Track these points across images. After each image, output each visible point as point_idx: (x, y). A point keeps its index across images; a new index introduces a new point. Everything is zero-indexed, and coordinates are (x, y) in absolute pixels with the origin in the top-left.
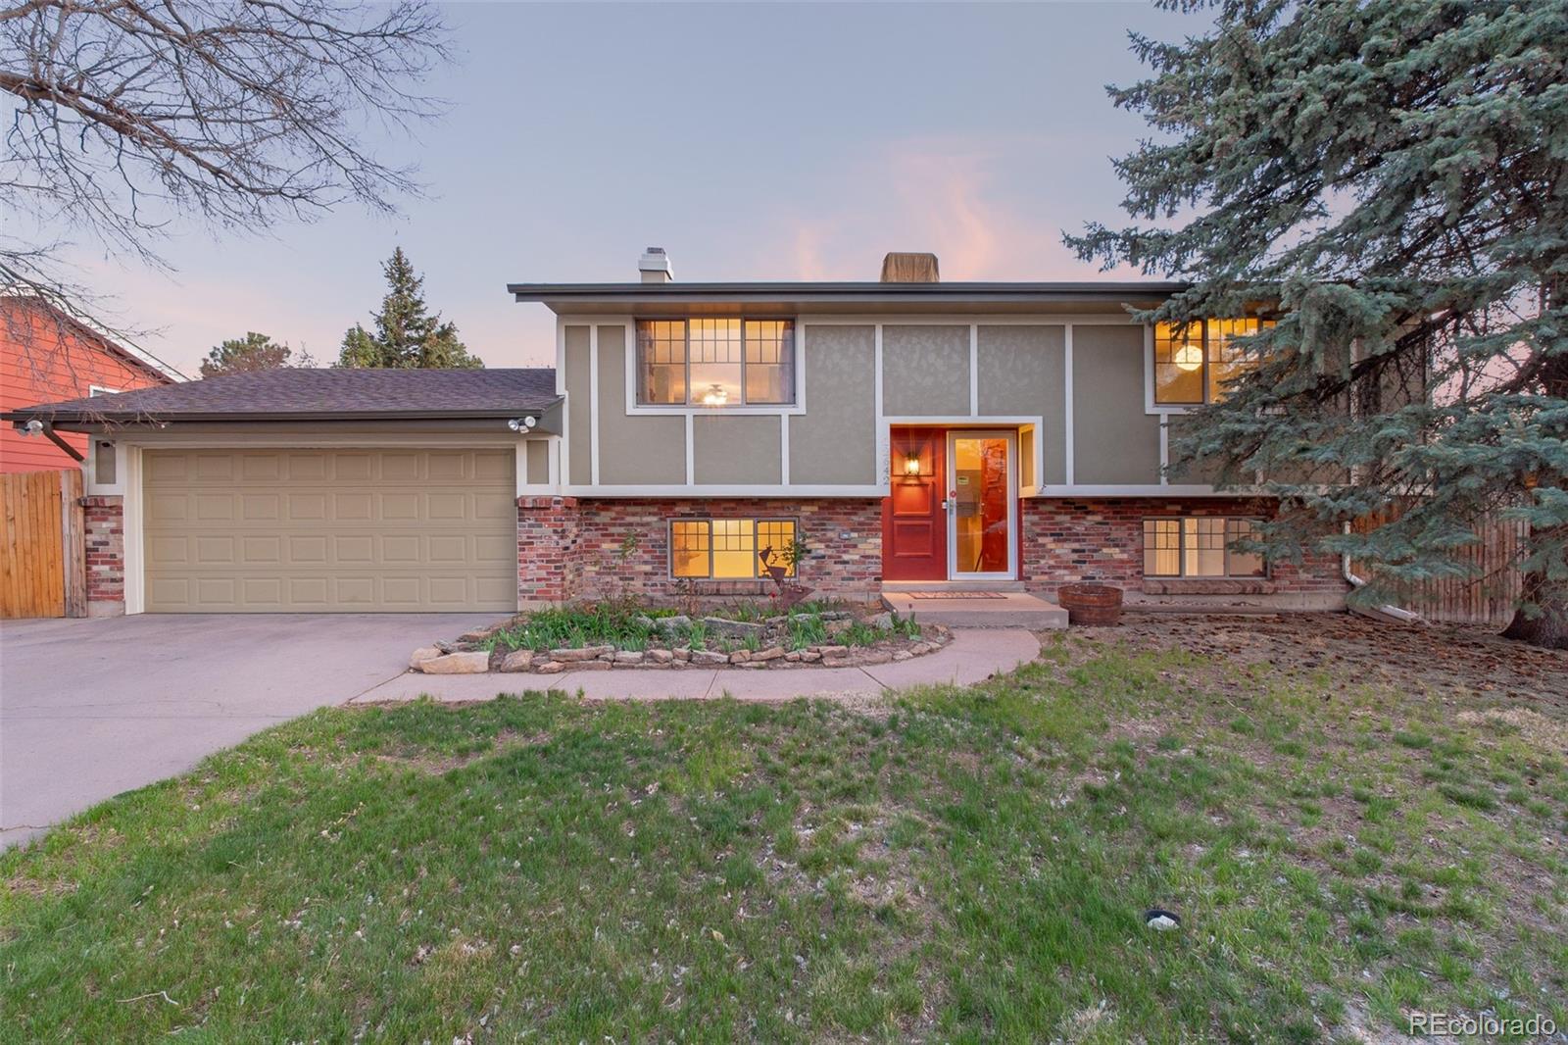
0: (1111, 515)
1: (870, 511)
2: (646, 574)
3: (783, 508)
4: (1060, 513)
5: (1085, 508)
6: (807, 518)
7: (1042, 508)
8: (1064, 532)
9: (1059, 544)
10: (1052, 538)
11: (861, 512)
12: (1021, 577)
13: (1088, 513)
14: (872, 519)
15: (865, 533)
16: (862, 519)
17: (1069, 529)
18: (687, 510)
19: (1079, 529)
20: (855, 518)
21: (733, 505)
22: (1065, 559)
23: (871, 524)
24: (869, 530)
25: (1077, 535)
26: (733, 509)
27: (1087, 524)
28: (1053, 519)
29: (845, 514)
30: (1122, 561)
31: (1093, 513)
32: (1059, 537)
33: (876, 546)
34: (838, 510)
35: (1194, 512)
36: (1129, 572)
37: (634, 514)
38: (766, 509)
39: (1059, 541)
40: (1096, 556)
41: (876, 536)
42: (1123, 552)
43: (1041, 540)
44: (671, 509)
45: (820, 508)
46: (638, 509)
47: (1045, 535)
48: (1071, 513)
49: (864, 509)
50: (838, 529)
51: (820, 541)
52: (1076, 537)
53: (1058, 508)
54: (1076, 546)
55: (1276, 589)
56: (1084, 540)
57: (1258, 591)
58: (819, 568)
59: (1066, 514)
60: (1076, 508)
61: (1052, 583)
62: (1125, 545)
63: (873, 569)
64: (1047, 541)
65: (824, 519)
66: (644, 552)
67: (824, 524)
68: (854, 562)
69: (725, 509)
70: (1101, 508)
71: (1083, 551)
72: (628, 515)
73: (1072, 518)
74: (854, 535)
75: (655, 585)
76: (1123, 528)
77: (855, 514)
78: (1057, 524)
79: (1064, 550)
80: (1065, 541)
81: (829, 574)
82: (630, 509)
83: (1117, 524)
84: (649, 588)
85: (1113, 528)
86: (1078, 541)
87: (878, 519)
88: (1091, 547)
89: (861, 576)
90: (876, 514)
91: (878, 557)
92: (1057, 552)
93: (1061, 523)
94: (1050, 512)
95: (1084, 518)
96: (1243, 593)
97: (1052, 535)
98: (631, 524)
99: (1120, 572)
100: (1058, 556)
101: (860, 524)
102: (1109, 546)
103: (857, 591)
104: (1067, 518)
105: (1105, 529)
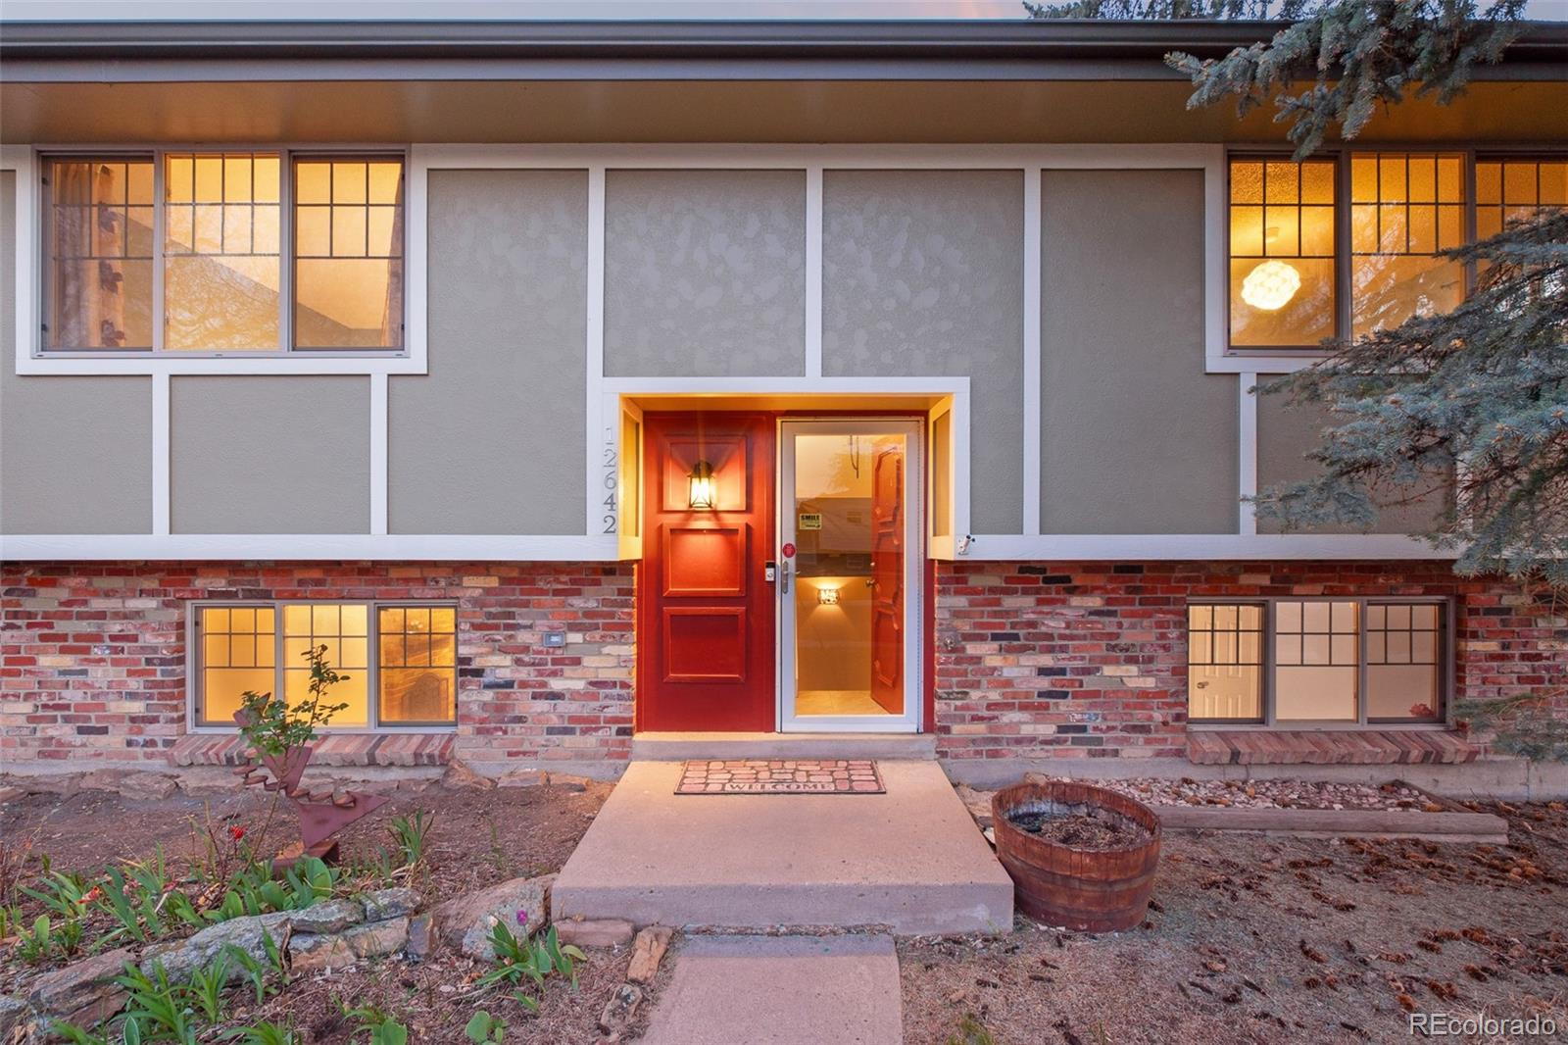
0: (1122, 594)
1: (609, 588)
2: (133, 720)
3: (424, 581)
4: (1014, 592)
5: (1067, 579)
6: (476, 602)
7: (975, 581)
8: (1022, 632)
9: (1011, 657)
10: (995, 645)
11: (587, 589)
12: (929, 725)
13: (1073, 591)
14: (614, 603)
15: (597, 634)
16: (592, 604)
17: (1032, 624)
18: (220, 584)
19: (1054, 625)
20: (577, 602)
21: (317, 574)
22: (1024, 687)
23: (612, 615)
24: (607, 627)
25: (1050, 637)
26: (318, 582)
27: (1070, 614)
28: (998, 603)
29: (556, 593)
30: (1144, 693)
31: (1084, 591)
32: (1010, 642)
33: (622, 662)
34: (541, 585)
35: (1297, 589)
36: (1158, 716)
37: (108, 594)
38: (387, 582)
39: (1010, 650)
40: (1090, 683)
41: (621, 641)
42: (1147, 673)
43: (971, 649)
44: (188, 583)
45: (504, 581)
46: (117, 582)
47: (982, 638)
48: (1038, 591)
49: (597, 583)
50: (542, 625)
51: (504, 651)
52: (1048, 643)
53: (1008, 580)
54: (1047, 660)
55: (1473, 754)
56: (1063, 649)
57: (1434, 758)
58: (500, 708)
59: (1025, 592)
60: (1047, 580)
61: (996, 741)
62: (1150, 660)
63: (615, 710)
64: (987, 652)
65: (509, 604)
66: (130, 673)
67: (511, 616)
68: (575, 696)
69: (301, 582)
70: (1100, 580)
71: (1062, 671)
72: (96, 593)
73: (1040, 602)
74: (575, 638)
75: (152, 743)
76: (1146, 622)
77: (578, 593)
78: (1006, 614)
79: (1022, 670)
80: (1023, 649)
81: (520, 720)
82: (103, 582)
83: (1132, 615)
84: (138, 751)
85: (1126, 622)
86: (1050, 650)
87: (625, 604)
88: (1078, 664)
89: (590, 724)
90: (620, 592)
91: (625, 685)
92: (1007, 673)
93: (1016, 612)
94: (992, 590)
95: (1063, 602)
96: (1403, 760)
97: (995, 637)
98: (101, 615)
99: (1139, 717)
100: (1008, 683)
101: (588, 614)
102: (1116, 662)
103: (580, 755)
104: (1029, 601)
105: (1109, 624)
